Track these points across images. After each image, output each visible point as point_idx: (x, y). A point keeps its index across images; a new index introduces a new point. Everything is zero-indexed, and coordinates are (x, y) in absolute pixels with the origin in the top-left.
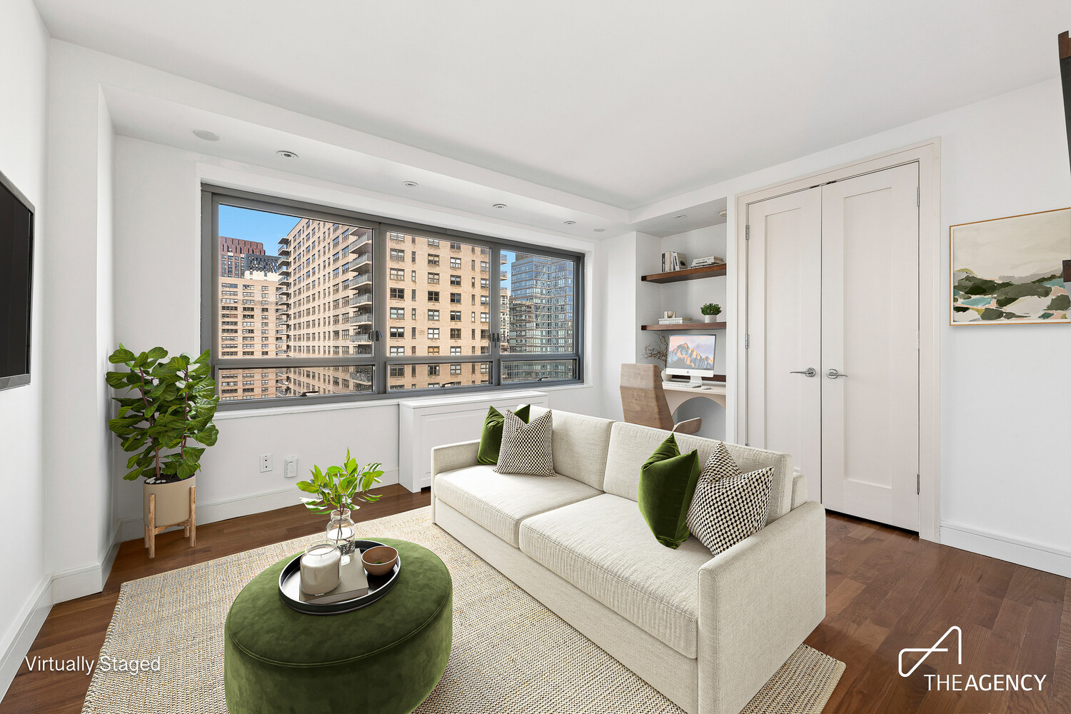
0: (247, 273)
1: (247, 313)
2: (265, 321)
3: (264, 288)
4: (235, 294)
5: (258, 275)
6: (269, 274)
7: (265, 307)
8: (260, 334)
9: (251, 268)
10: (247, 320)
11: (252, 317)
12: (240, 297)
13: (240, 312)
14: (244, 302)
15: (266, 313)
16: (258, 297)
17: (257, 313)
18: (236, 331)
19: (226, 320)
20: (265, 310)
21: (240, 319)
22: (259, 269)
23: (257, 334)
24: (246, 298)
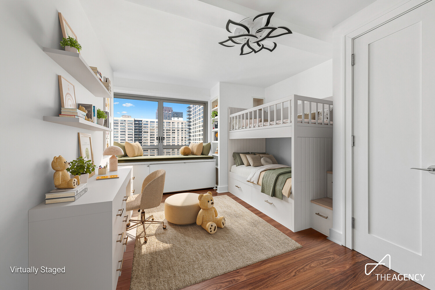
0: (173, 118)
1: (173, 132)
2: (178, 134)
3: (178, 123)
4: (170, 125)
5: (176, 119)
6: (179, 118)
7: (178, 129)
8: (177, 139)
9: (174, 117)
10: (173, 134)
11: (175, 133)
12: (171, 126)
13: (171, 131)
14: (172, 128)
15: (178, 132)
16: (176, 126)
17: (176, 131)
18: (170, 138)
19: (167, 134)
20: (178, 130)
21: (171, 134)
22: (176, 117)
23: (176, 138)
24: (173, 127)
